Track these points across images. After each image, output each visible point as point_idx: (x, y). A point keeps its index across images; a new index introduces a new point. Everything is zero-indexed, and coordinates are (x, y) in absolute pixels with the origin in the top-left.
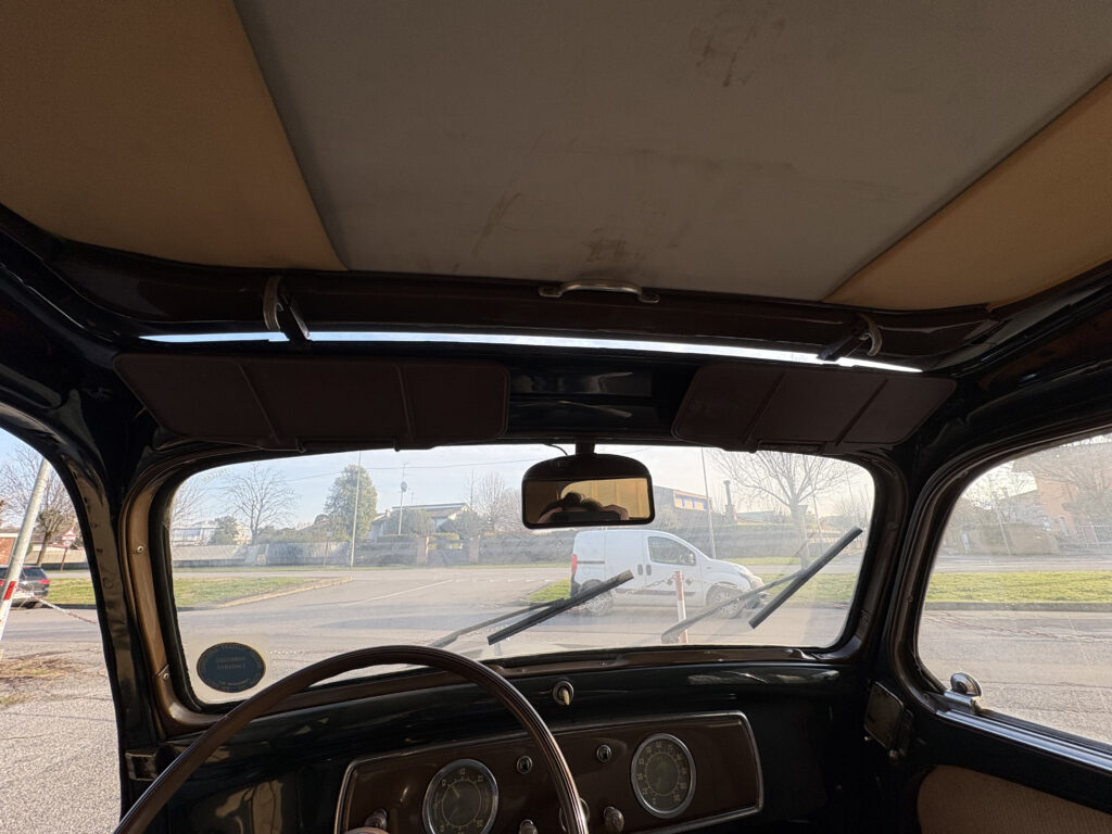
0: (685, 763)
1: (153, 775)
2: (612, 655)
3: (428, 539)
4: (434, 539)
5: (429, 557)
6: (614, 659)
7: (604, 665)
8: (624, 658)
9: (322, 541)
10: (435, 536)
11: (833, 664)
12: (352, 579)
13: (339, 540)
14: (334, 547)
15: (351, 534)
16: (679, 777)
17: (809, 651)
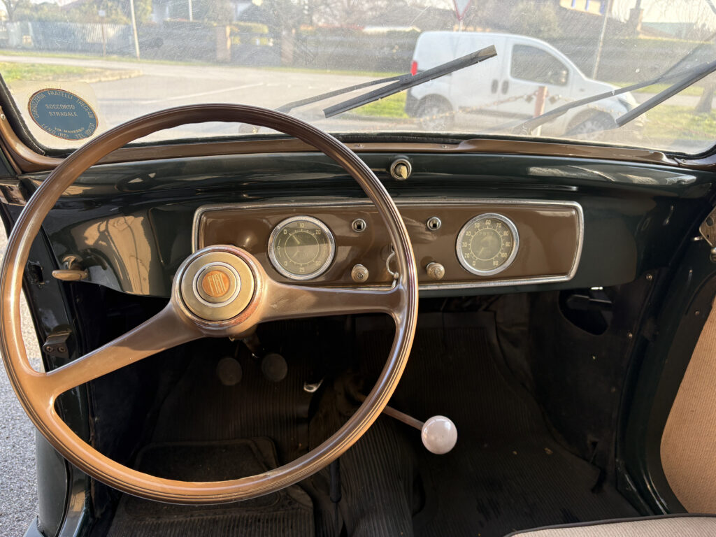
0: (511, 238)
1: (22, 201)
2: (456, 140)
3: (228, 30)
4: (236, 30)
5: (233, 54)
6: (457, 144)
7: (446, 148)
8: (469, 143)
9: (96, 22)
10: (237, 26)
11: (694, 170)
12: (141, 73)
13: (115, 22)
14: (111, 31)
15: (129, 15)
16: (502, 248)
17: (671, 155)
